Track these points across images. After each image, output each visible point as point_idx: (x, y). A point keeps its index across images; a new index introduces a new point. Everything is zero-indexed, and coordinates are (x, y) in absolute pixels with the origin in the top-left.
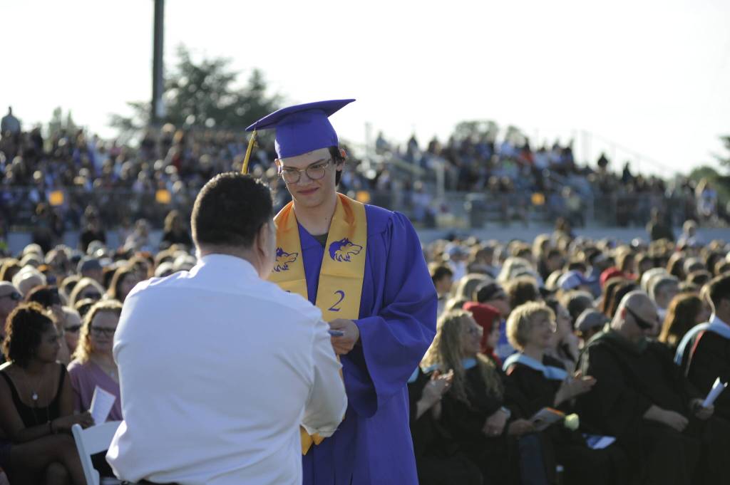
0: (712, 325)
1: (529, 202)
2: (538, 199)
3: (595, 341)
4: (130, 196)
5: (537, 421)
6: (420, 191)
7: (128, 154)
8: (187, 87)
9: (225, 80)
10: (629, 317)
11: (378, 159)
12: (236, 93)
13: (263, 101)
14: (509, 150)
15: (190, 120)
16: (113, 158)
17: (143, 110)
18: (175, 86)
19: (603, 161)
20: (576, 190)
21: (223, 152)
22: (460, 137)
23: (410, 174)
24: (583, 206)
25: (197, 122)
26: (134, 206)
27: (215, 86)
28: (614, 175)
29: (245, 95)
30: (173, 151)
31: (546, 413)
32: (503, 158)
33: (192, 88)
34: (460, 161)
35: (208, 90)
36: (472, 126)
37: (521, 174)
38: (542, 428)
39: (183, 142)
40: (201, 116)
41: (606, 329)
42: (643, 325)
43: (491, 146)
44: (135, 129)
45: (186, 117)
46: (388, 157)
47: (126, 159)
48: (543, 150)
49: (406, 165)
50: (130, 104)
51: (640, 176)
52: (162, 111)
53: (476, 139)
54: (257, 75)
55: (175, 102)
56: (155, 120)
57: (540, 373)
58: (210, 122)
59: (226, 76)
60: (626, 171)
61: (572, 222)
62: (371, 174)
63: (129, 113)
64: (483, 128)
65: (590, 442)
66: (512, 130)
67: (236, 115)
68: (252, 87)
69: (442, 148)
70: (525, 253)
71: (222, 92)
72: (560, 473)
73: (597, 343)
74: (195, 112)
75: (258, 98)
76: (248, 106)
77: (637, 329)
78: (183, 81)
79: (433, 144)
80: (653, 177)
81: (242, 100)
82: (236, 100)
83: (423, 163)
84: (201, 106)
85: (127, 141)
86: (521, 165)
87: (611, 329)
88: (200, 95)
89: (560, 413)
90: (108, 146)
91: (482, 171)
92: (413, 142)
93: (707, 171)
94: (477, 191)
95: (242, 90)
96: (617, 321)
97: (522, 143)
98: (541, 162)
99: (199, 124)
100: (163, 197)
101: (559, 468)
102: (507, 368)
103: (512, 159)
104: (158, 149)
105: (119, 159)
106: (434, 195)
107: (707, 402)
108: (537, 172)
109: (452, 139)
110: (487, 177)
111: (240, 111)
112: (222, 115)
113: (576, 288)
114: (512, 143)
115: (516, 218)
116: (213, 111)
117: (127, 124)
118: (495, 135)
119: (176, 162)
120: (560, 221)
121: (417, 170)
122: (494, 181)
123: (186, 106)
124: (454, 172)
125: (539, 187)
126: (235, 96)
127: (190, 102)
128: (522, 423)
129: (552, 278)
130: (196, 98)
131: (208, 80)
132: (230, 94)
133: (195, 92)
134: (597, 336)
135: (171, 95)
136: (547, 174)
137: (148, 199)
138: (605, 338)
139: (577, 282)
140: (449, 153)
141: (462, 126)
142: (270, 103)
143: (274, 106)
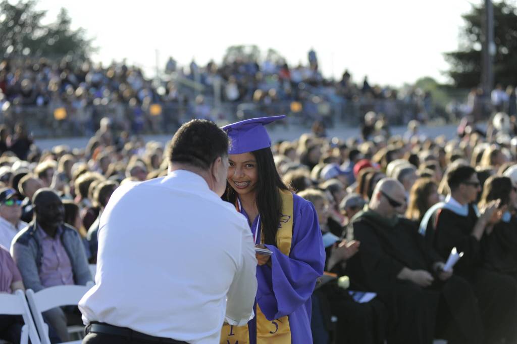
0: (448, 204)
1: (288, 111)
2: (296, 107)
3: (358, 218)
6: (201, 104)
8: (6, 22)
9: (37, 17)
10: (383, 198)
11: (166, 78)
12: (47, 27)
13: (68, 34)
14: (271, 67)
15: (10, 49)
19: (347, 75)
20: (326, 99)
21: (40, 76)
22: (231, 59)
23: (193, 90)
24: (332, 112)
25: (15, 52)
27: (29, 21)
28: (355, 86)
29: (55, 28)
32: (267, 74)
33: (11, 24)
35: (23, 25)
36: (239, 49)
37: (281, 87)
40: (19, 47)
41: (366, 209)
42: (394, 204)
43: (257, 66)
45: (7, 47)
46: (174, 76)
48: (299, 68)
49: (189, 83)
51: (377, 87)
54: (63, 12)
58: (26, 51)
59: (37, 13)
60: (366, 83)
61: (324, 125)
62: (162, 91)
64: (247, 51)
65: (356, 298)
66: (271, 51)
67: (48, 45)
68: (60, 21)
69: (217, 68)
71: (35, 26)
73: (360, 220)
74: (14, 43)
75: (65, 31)
76: (58, 38)
77: (390, 208)
78: (2, 18)
79: (210, 65)
80: (388, 88)
81: (51, 33)
82: (46, 34)
83: (203, 80)
84: (19, 39)
86: (281, 80)
87: (369, 209)
88: (17, 29)
91: (250, 85)
92: (193, 65)
93: (429, 80)
94: (247, 102)
95: (52, 24)
96: (373, 203)
97: (282, 63)
98: (296, 77)
99: (17, 53)
103: (274, 74)
106: (213, 106)
107: (448, 267)
108: (294, 85)
109: (225, 59)
110: (254, 90)
111: (51, 41)
112: (34, 45)
113: (335, 177)
116: (27, 42)
118: (257, 57)
120: (317, 125)
121: (198, 86)
122: (258, 94)
123: (6, 39)
125: (297, 99)
126: (46, 29)
127: (10, 35)
129: (316, 169)
130: (14, 32)
131: (24, 17)
132: (41, 28)
133: (13, 27)
134: (359, 214)
136: (303, 86)
138: (365, 215)
139: (335, 173)
140: (223, 72)
141: (231, 49)
142: (75, 35)
143: (78, 37)
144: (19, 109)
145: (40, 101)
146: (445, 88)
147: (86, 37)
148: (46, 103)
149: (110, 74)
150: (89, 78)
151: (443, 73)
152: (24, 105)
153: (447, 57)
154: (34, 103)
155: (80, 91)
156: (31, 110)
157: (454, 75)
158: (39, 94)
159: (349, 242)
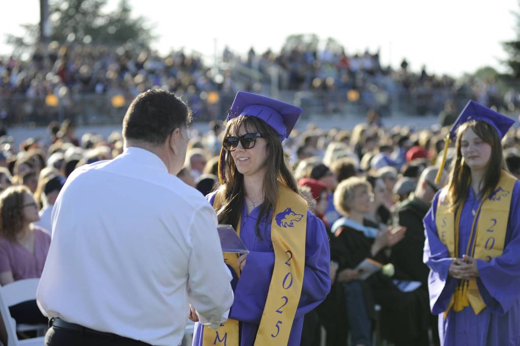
1: (345, 99)
2: (353, 95)
3: (404, 206)
4: (25, 100)
5: (361, 271)
7: (22, 67)
8: (67, 11)
9: (99, 4)
10: (429, 188)
11: (225, 66)
12: (108, 16)
13: (129, 21)
14: (329, 57)
15: (71, 38)
16: (9, 70)
17: (32, 31)
18: (58, 10)
19: (404, 64)
21: (97, 65)
22: (290, 48)
23: (250, 78)
24: (390, 101)
25: (76, 40)
26: (28, 108)
27: (91, 10)
28: (414, 75)
29: (115, 16)
30: (59, 64)
31: (368, 264)
32: (325, 63)
33: (72, 11)
34: (290, 66)
35: (85, 14)
36: (299, 38)
37: (339, 76)
38: (364, 276)
39: (66, 56)
40: (81, 33)
41: (411, 197)
43: (315, 54)
44: (27, 46)
45: (67, 36)
46: (232, 65)
47: (20, 70)
48: (356, 57)
49: (246, 71)
50: (22, 26)
51: (434, 76)
52: (49, 31)
53: (302, 48)
54: (125, 1)
55: (59, 23)
56: (43, 39)
57: (361, 233)
58: (87, 39)
59: (99, 2)
60: (424, 72)
61: (381, 113)
62: (219, 79)
63: (21, 33)
64: (307, 39)
65: (401, 287)
66: (330, 40)
67: (108, 34)
68: (121, 9)
69: (275, 57)
70: (346, 139)
71: (95, 14)
72: (378, 312)
73: (405, 209)
74: (75, 31)
75: (126, 19)
76: (118, 26)
78: (65, 6)
79: (268, 54)
80: (445, 77)
81: (112, 21)
82: (109, 21)
83: (261, 70)
84: (80, 26)
85: (20, 56)
86: (339, 69)
87: (415, 198)
88: (78, 17)
89: (378, 265)
90: (6, 61)
91: (308, 74)
92: (252, 52)
93: (489, 70)
94: (304, 90)
95: (113, 13)
96: (419, 191)
97: (340, 52)
98: (355, 65)
99: (78, 41)
100: (52, 101)
101: (377, 308)
102: (336, 230)
103: (332, 64)
104: (46, 62)
105: (15, 71)
108: (352, 74)
109: (283, 50)
110: (313, 78)
111: (112, 30)
112: (96, 33)
114: (331, 52)
115: (336, 111)
116: (90, 30)
117: (19, 42)
118: (317, 45)
119: (61, 73)
120: (371, 113)
121: (256, 74)
122: (317, 83)
123: (66, 27)
124: (286, 76)
125: (354, 87)
126: (108, 18)
127: (71, 23)
128: (349, 273)
129: (366, 158)
130: (76, 20)
131: (85, 5)
132: (103, 17)
133: (74, 15)
134: (405, 203)
135: (55, 17)
136: (360, 76)
137: (39, 103)
138: (411, 205)
140: (281, 61)
141: (290, 38)
142: (135, 23)
143: (138, 26)
144: (77, 97)
145: (99, 88)
146: (505, 78)
147: (146, 25)
148: (105, 90)
149: (169, 62)
150: (149, 65)
151: (502, 62)
152: (83, 92)
153: (506, 46)
154: (93, 90)
155: (139, 78)
156: (89, 97)
157: (513, 64)
158: (98, 81)
159: (395, 229)
